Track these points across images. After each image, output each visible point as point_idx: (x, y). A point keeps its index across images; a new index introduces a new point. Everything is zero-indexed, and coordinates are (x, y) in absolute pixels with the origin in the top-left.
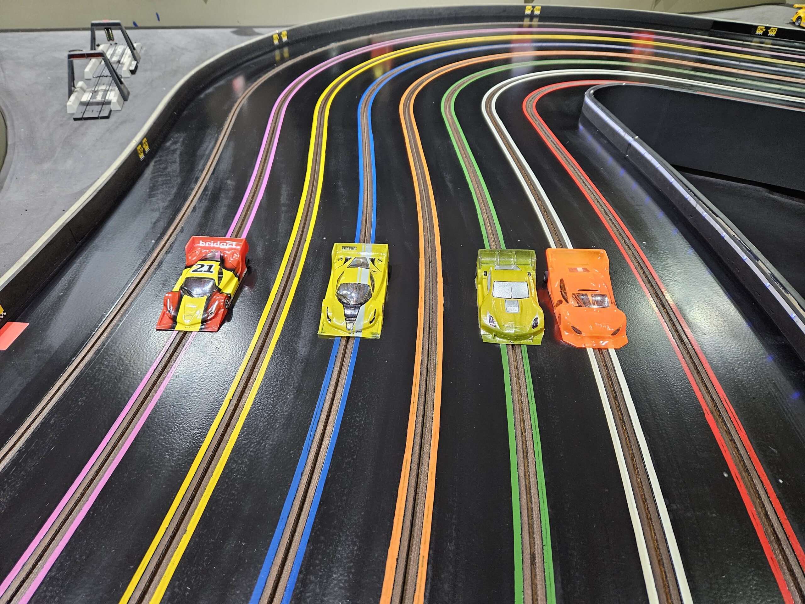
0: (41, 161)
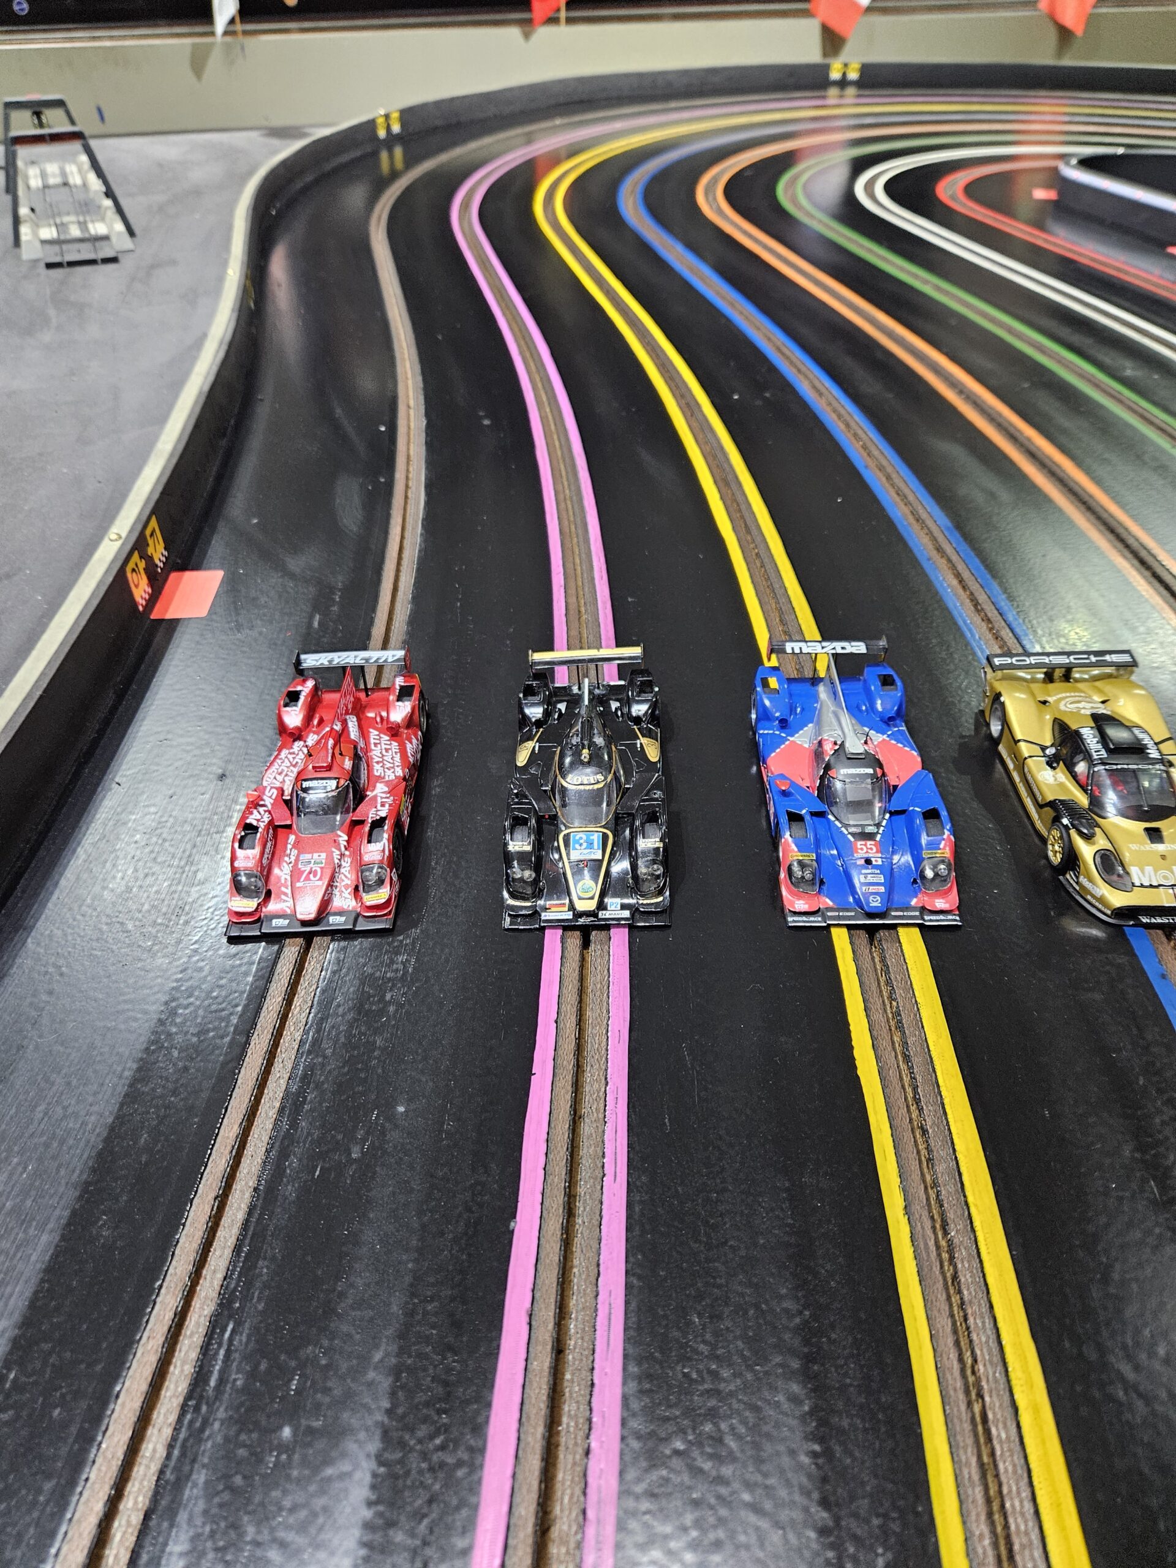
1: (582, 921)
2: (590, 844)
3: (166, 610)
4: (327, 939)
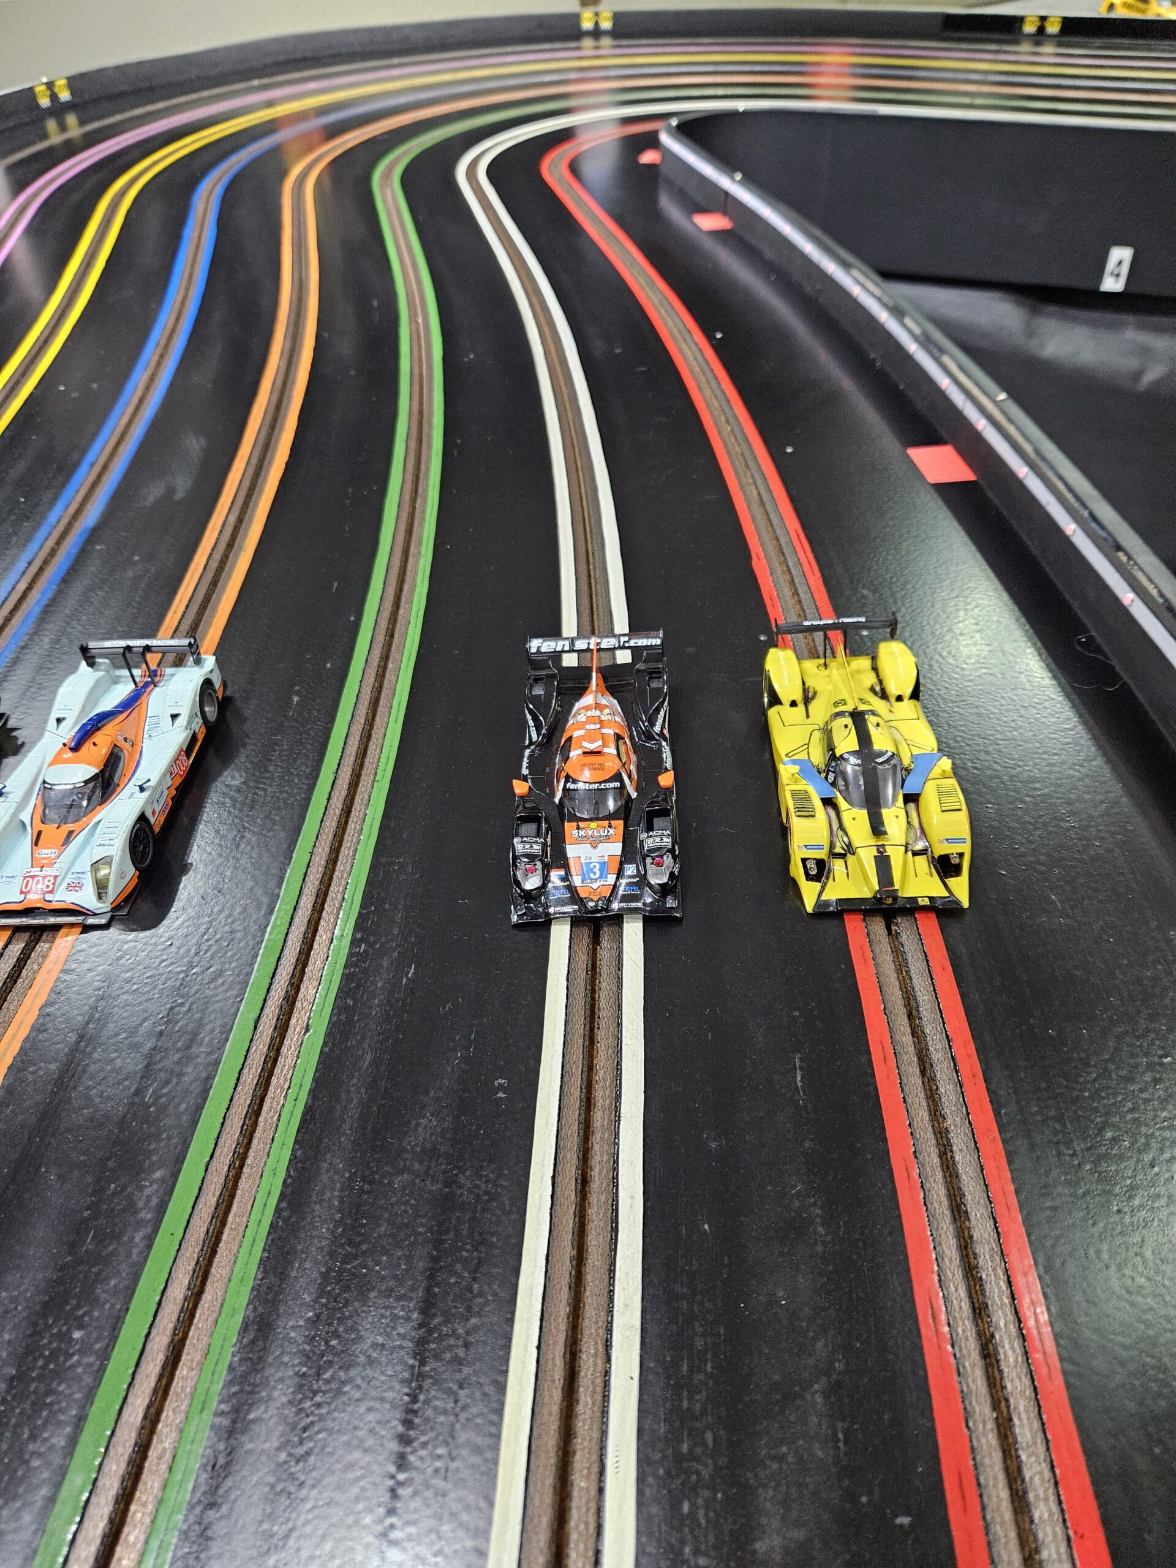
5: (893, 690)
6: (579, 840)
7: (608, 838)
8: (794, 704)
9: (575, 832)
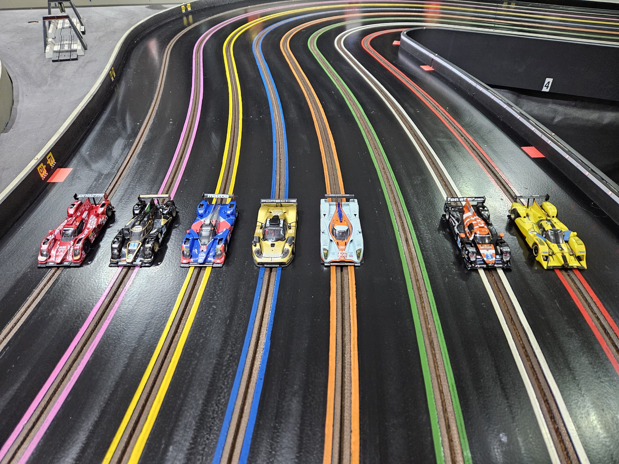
0: (39, 86)
1: (128, 265)
2: (134, 245)
3: (52, 179)
4: (63, 268)
5: (551, 214)
6: (482, 249)
7: (491, 249)
8: (525, 217)
9: (481, 247)
